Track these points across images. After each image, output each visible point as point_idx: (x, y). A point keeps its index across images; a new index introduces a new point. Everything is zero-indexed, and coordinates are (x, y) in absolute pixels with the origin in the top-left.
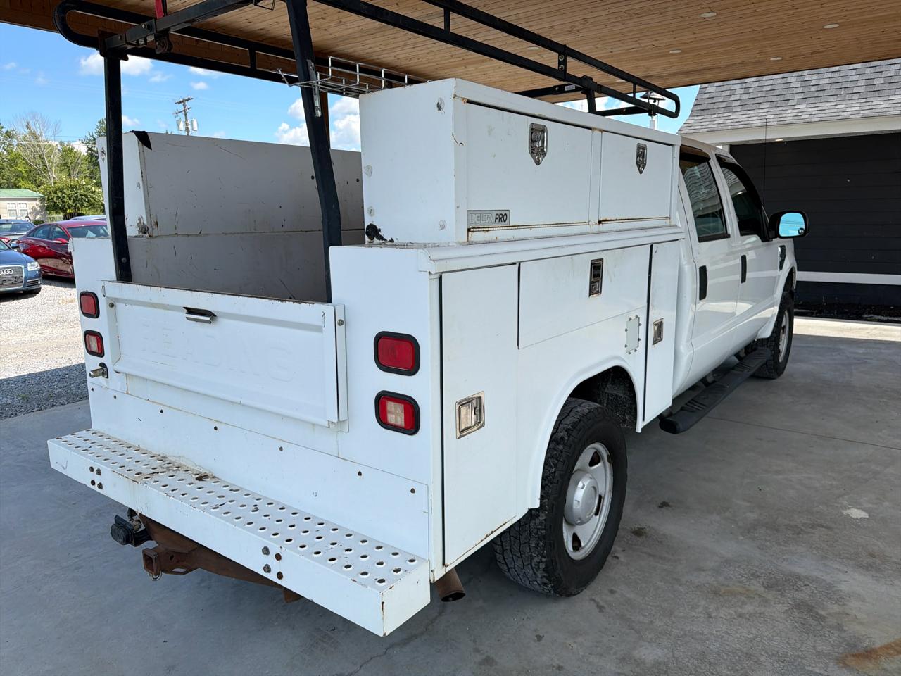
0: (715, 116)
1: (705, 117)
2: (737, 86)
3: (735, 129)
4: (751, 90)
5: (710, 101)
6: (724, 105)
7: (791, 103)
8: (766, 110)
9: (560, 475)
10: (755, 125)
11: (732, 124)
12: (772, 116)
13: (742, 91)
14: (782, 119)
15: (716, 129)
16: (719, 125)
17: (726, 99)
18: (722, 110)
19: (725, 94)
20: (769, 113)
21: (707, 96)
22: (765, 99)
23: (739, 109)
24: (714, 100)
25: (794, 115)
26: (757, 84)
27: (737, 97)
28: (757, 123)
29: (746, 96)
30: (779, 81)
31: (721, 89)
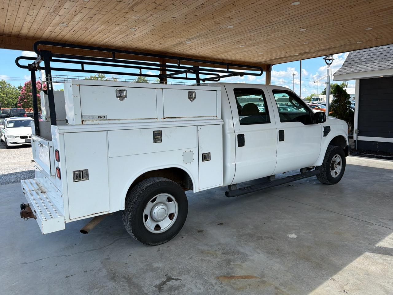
0: (353, 66)
1: (349, 67)
2: (365, 52)
3: (359, 72)
4: (372, 54)
5: (352, 60)
6: (358, 61)
7: (389, 59)
8: (376, 63)
9: (139, 202)
10: (368, 70)
11: (359, 70)
12: (378, 66)
13: (368, 55)
14: (381, 67)
15: (350, 73)
16: (353, 71)
17: (360, 58)
18: (357, 64)
19: (359, 56)
20: (377, 65)
21: (351, 57)
22: (377, 58)
23: (364, 63)
24: (354, 59)
25: (388, 65)
26: (375, 51)
27: (365, 58)
28: (370, 69)
29: (369, 57)
30: (386, 49)
31: (358, 54)
